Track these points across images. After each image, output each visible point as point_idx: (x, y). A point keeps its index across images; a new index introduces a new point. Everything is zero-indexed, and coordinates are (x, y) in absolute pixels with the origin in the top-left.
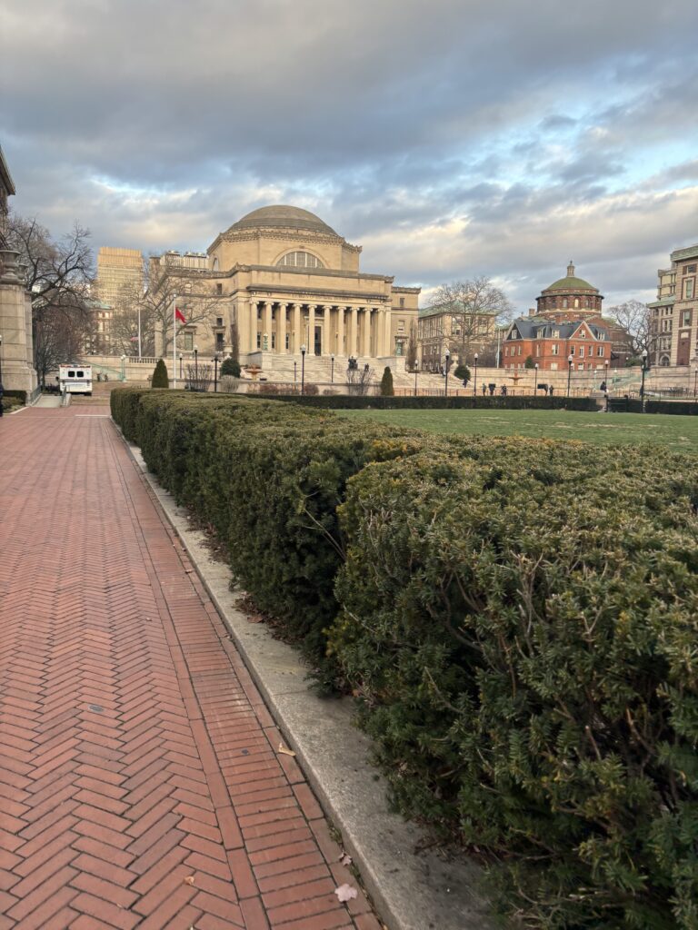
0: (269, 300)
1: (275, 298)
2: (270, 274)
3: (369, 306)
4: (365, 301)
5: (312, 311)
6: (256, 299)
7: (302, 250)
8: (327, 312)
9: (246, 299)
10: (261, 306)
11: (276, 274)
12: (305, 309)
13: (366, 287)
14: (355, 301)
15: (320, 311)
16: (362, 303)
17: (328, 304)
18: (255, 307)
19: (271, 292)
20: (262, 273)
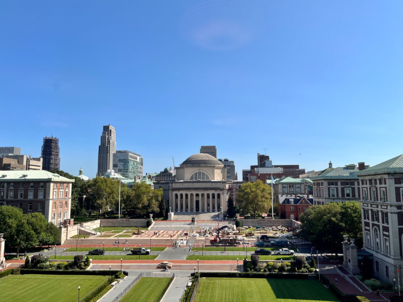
0: (179, 193)
1: (181, 192)
3: (216, 193)
5: (195, 196)
6: (174, 193)
8: (200, 196)
9: (172, 193)
10: (176, 195)
11: (181, 184)
12: (192, 195)
13: (214, 186)
14: (210, 191)
15: (197, 195)
16: (213, 192)
17: (200, 193)
18: (174, 196)
19: (179, 190)
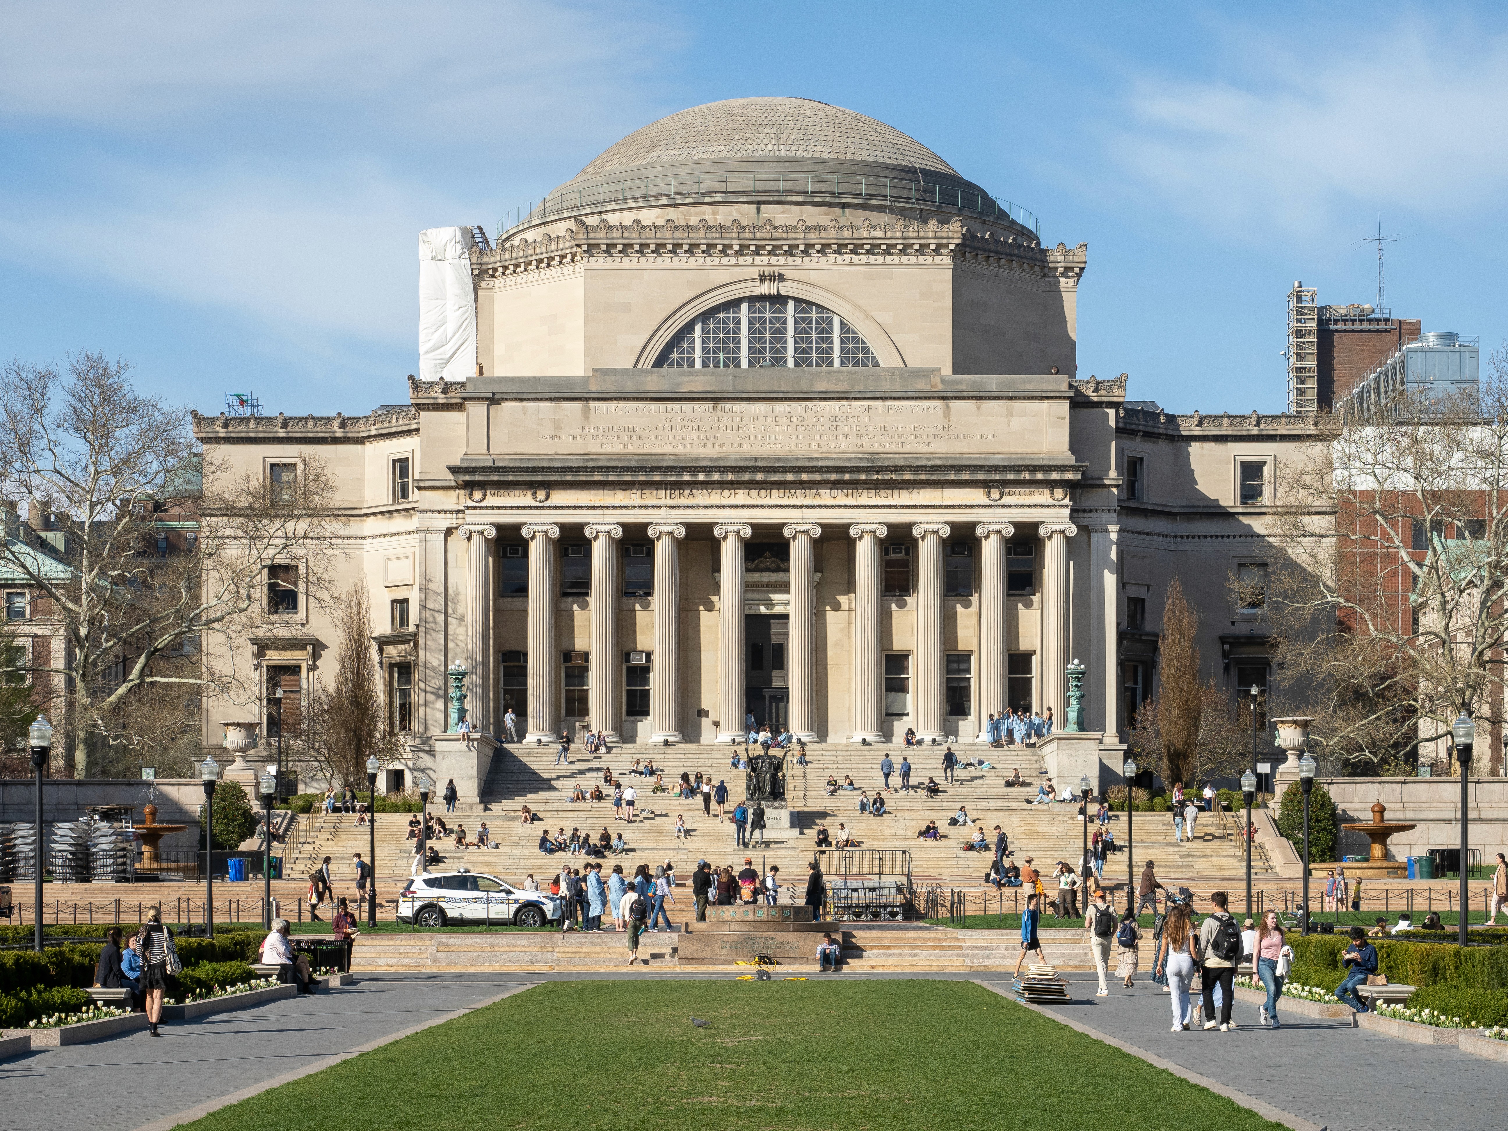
0: (538, 519)
1: (567, 506)
2: (545, 410)
4: (977, 496)
5: (731, 554)
6: (484, 515)
7: (768, 289)
8: (800, 553)
9: (448, 521)
11: (571, 411)
14: (927, 496)
15: (764, 548)
16: (961, 504)
19: (548, 486)
20: (510, 410)
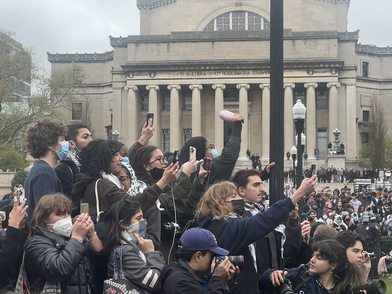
1: (162, 79)
2: (154, 46)
6: (133, 82)
7: (239, 8)
8: (243, 94)
11: (164, 46)
17: (243, 82)
18: (132, 96)
19: (155, 72)
20: (142, 46)
